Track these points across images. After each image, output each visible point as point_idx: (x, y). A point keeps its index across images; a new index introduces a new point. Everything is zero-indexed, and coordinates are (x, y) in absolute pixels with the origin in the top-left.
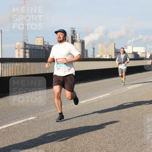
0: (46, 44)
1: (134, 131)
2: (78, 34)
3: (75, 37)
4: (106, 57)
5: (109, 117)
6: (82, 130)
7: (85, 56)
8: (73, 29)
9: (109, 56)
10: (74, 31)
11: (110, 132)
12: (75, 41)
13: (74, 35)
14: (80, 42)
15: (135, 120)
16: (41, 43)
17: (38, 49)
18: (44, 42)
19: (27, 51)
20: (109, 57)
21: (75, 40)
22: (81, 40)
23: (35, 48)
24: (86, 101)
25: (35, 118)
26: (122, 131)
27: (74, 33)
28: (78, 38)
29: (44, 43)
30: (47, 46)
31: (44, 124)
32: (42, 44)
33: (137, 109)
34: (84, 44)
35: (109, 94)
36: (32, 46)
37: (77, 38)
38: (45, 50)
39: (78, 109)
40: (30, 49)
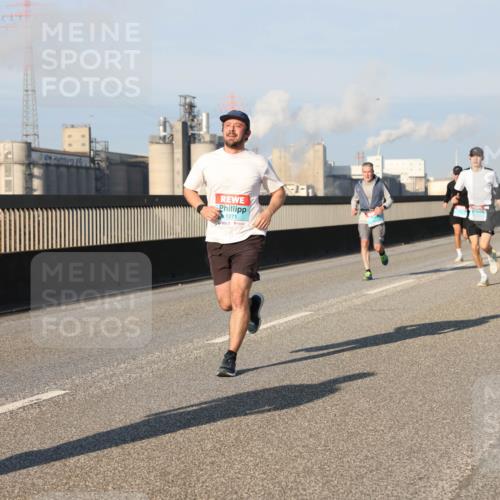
0: (99, 147)
1: (389, 432)
2: (204, 117)
3: (194, 124)
4: (297, 192)
8: (188, 100)
9: (308, 188)
10: (192, 106)
11: (311, 436)
12: (195, 138)
13: (193, 120)
14: (211, 142)
15: (391, 398)
16: (83, 145)
17: (71, 166)
18: (91, 142)
19: (36, 171)
20: (308, 193)
21: (193, 135)
22: (213, 136)
23: (62, 162)
25: (63, 392)
26: (351, 435)
27: (190, 113)
28: (204, 129)
29: (93, 145)
30: (103, 155)
31: (93, 413)
32: (86, 149)
33: (398, 361)
35: (307, 313)
36: (53, 156)
37: (201, 129)
38: (96, 169)
39: (204, 362)
40: (47, 165)
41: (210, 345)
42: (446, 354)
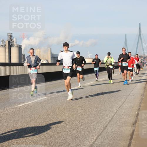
1: (69, 132)
2: (15, 39)
3: (12, 41)
4: (43, 62)
5: (45, 120)
6: (19, 133)
7: (22, 61)
8: (10, 34)
9: (46, 61)
10: (11, 36)
13: (11, 40)
14: (17, 47)
15: (70, 122)
21: (12, 45)
22: (18, 45)
24: (23, 105)
26: (58, 133)
27: (11, 38)
28: (15, 43)
33: (72, 111)
34: (21, 48)
35: (46, 97)
37: (14, 43)
39: (15, 112)
41: (17, 107)
42: (86, 109)
